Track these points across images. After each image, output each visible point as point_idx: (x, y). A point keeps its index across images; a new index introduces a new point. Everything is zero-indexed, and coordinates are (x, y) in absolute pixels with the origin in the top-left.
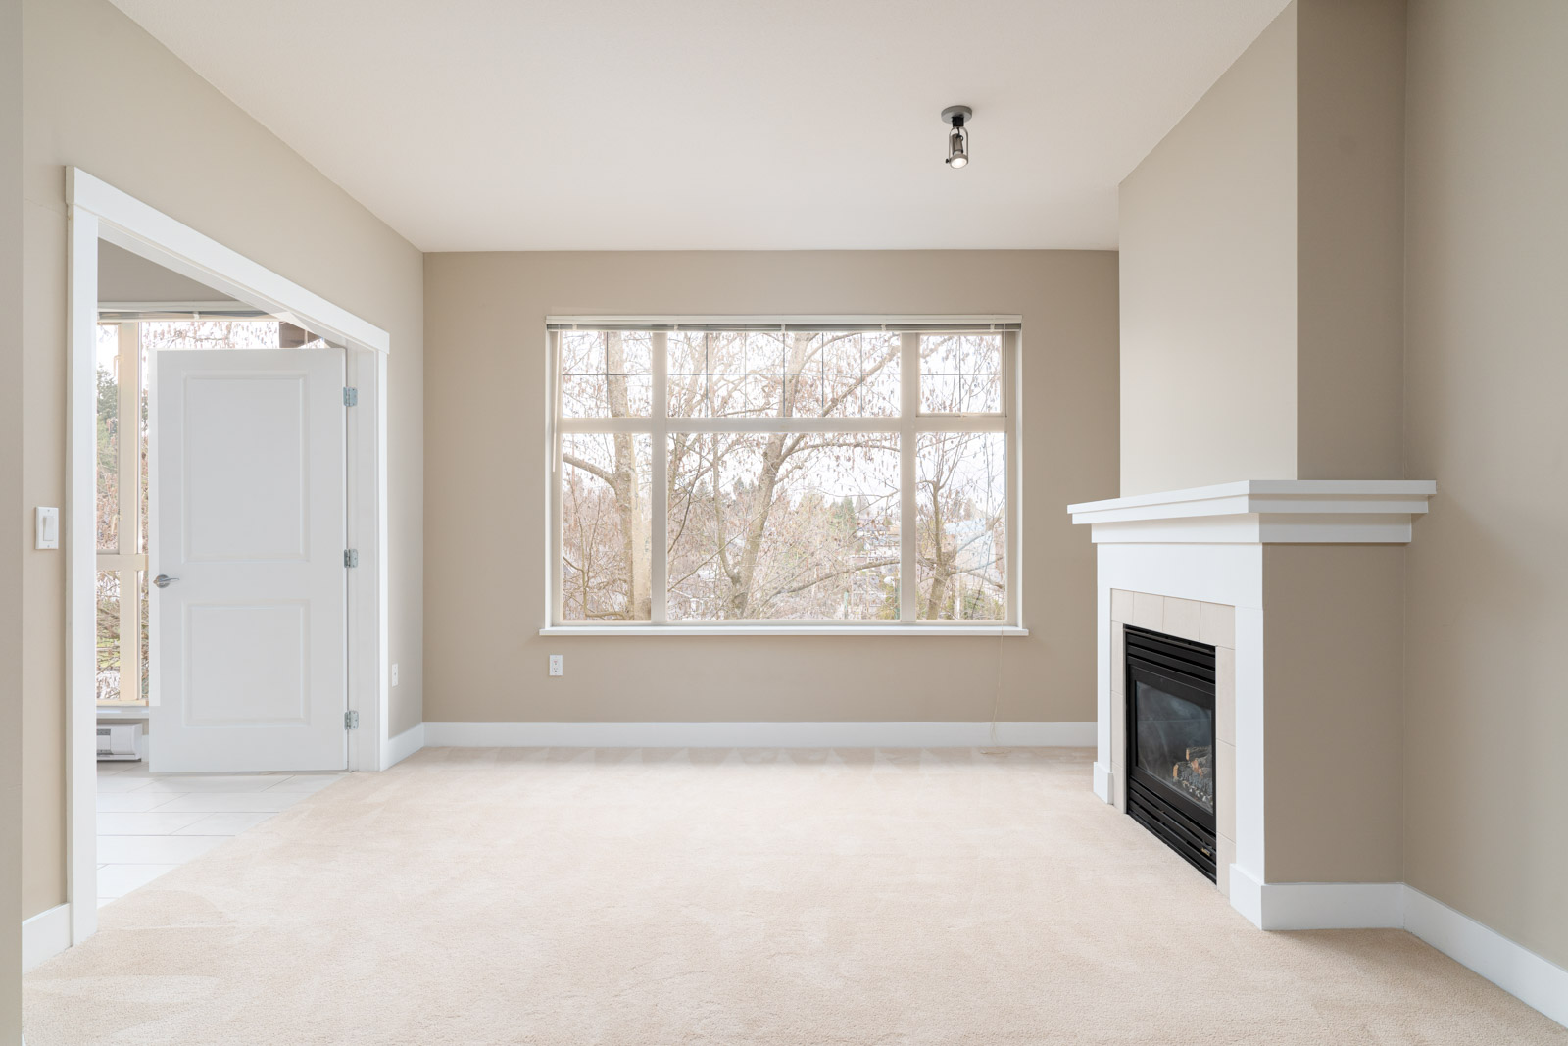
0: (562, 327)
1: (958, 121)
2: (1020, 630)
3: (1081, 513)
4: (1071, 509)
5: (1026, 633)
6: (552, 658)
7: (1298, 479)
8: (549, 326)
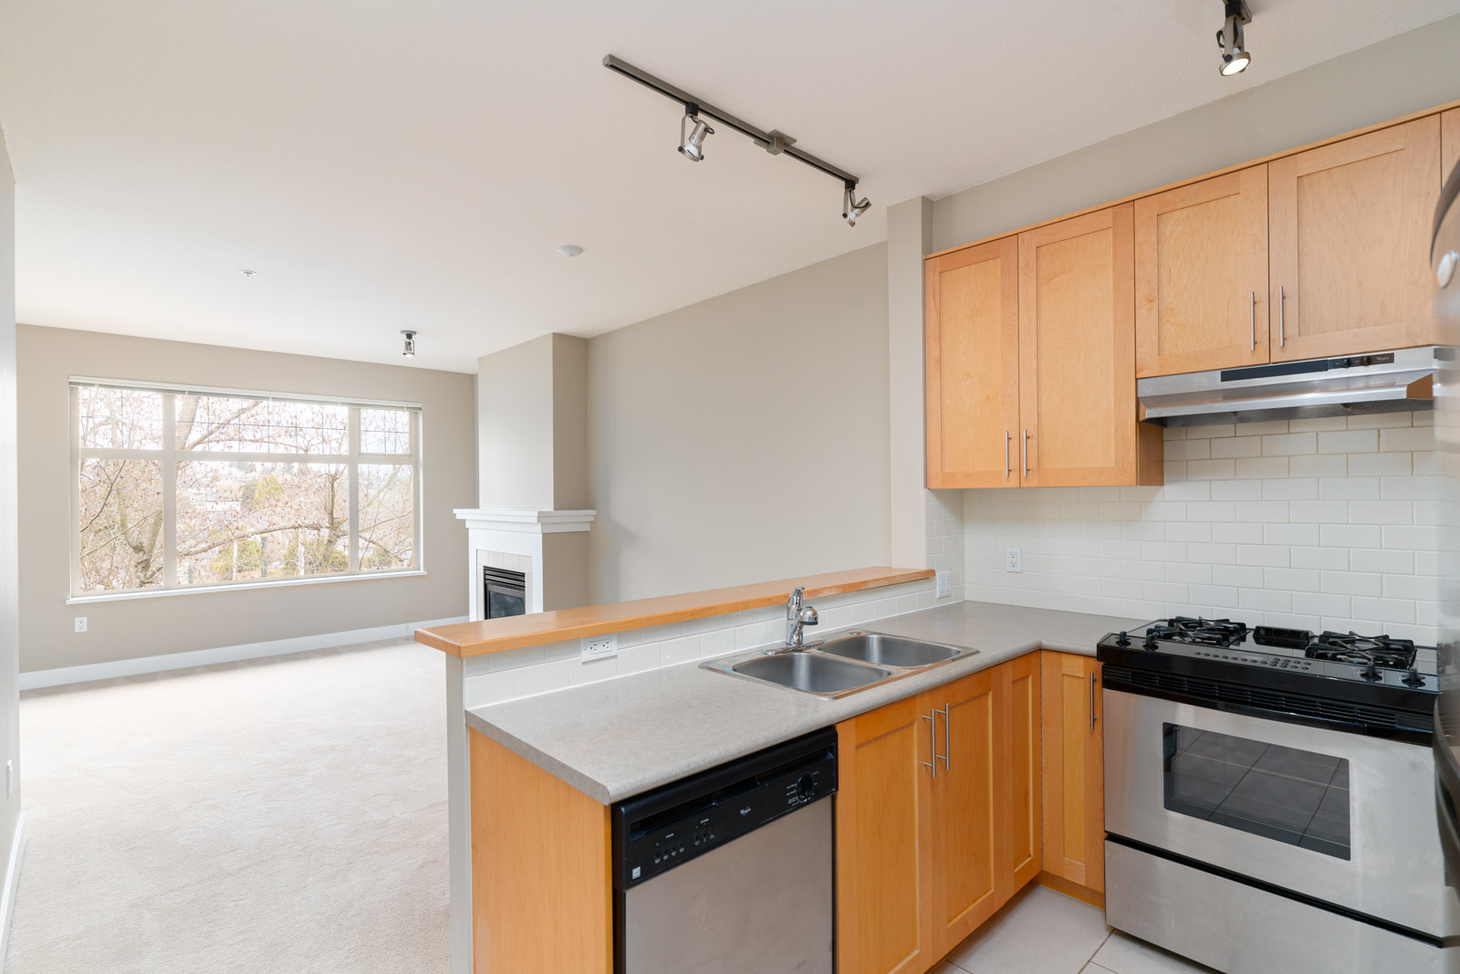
0: (78, 384)
1: (409, 336)
2: (422, 571)
3: (460, 513)
4: (455, 511)
5: (426, 573)
6: (77, 620)
7: (555, 509)
8: (71, 383)
